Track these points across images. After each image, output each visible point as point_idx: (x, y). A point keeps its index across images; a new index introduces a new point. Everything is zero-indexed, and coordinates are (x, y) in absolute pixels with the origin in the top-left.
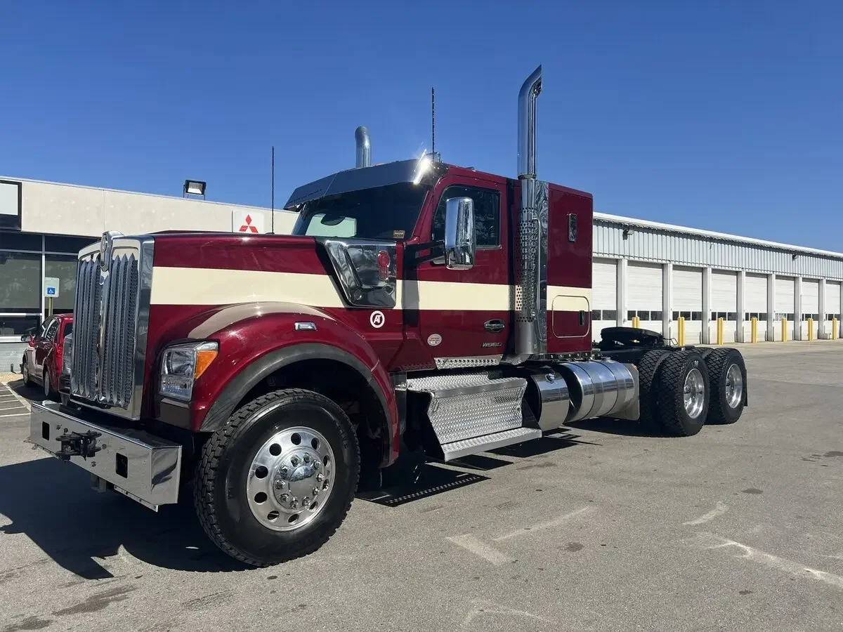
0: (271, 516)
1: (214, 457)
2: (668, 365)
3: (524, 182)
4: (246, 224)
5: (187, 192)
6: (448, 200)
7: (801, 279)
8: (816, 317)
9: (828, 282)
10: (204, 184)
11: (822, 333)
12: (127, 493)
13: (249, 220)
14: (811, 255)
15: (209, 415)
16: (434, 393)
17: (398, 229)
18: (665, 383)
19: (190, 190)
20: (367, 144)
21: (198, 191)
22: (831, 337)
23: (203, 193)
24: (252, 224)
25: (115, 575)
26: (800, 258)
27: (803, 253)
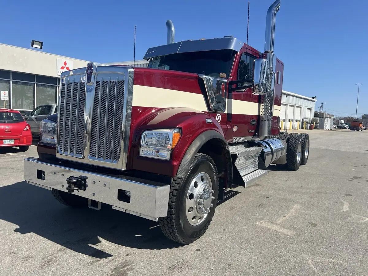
0: (194, 218)
1: (174, 189)
2: (291, 141)
3: (268, 54)
4: (64, 66)
5: (33, 46)
6: (255, 61)
7: (288, 105)
8: (292, 121)
9: (297, 107)
10: (42, 43)
11: (294, 127)
12: (126, 211)
13: (65, 64)
14: (292, 96)
15: (180, 168)
16: (239, 155)
17: (222, 73)
18: (290, 148)
19: (34, 46)
20: (173, 29)
21: (39, 47)
22: (297, 129)
23: (41, 48)
24: (67, 66)
25: (113, 255)
26: (289, 97)
27: (290, 95)
